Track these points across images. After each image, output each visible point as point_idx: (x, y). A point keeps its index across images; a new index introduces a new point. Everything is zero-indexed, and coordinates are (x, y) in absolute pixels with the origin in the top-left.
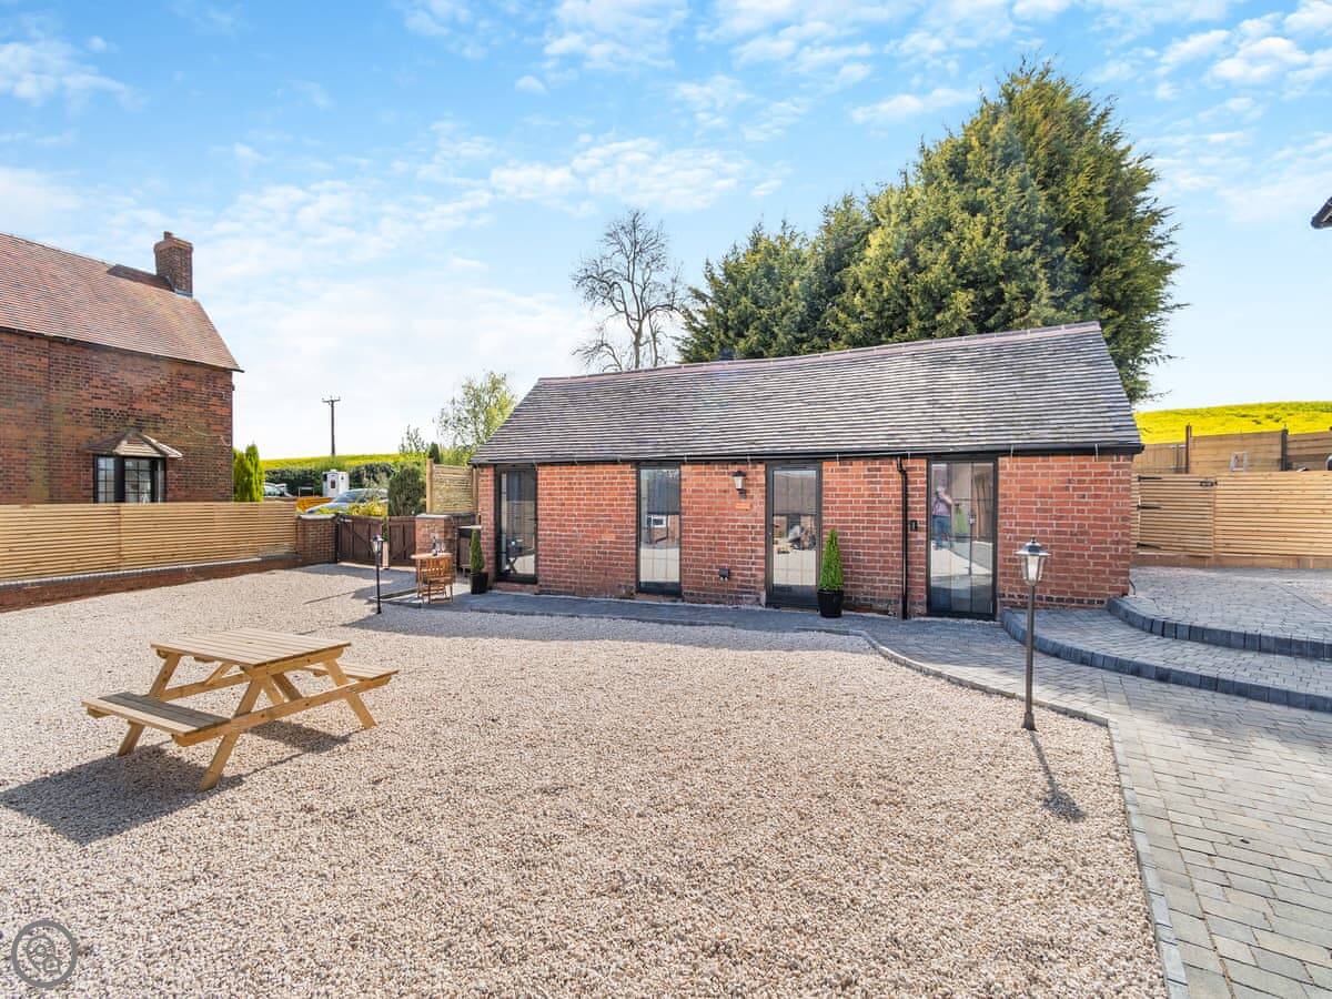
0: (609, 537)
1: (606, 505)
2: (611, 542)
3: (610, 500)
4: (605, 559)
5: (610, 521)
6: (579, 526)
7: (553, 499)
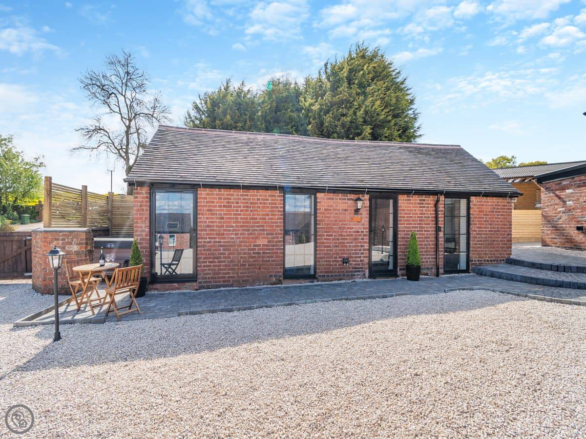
0: (262, 242)
1: (260, 219)
2: (264, 245)
5: (263, 230)
6: (236, 234)
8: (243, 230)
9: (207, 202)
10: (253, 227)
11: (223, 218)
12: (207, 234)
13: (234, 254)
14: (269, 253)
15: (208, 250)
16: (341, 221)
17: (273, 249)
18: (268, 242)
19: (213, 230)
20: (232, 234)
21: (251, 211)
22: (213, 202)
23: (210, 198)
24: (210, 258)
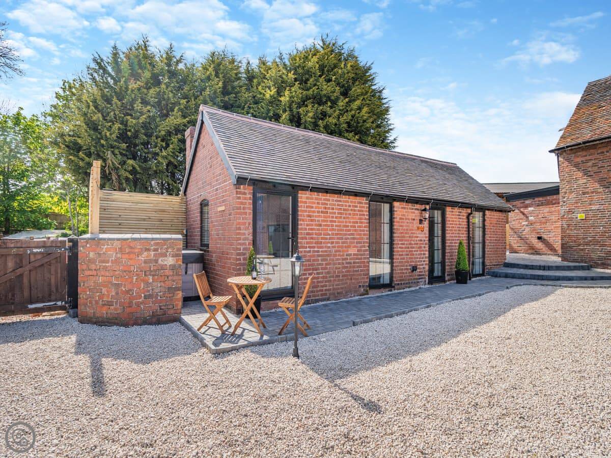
0: (353, 251)
1: (351, 226)
2: (354, 254)
3: (354, 222)
4: (350, 267)
5: (354, 239)
6: (332, 243)
7: (312, 221)
8: (338, 238)
10: (346, 234)
11: (320, 225)
12: (308, 243)
13: (329, 264)
14: (358, 263)
15: (309, 260)
16: (411, 230)
17: (361, 259)
18: (358, 251)
20: (328, 242)
21: (344, 218)
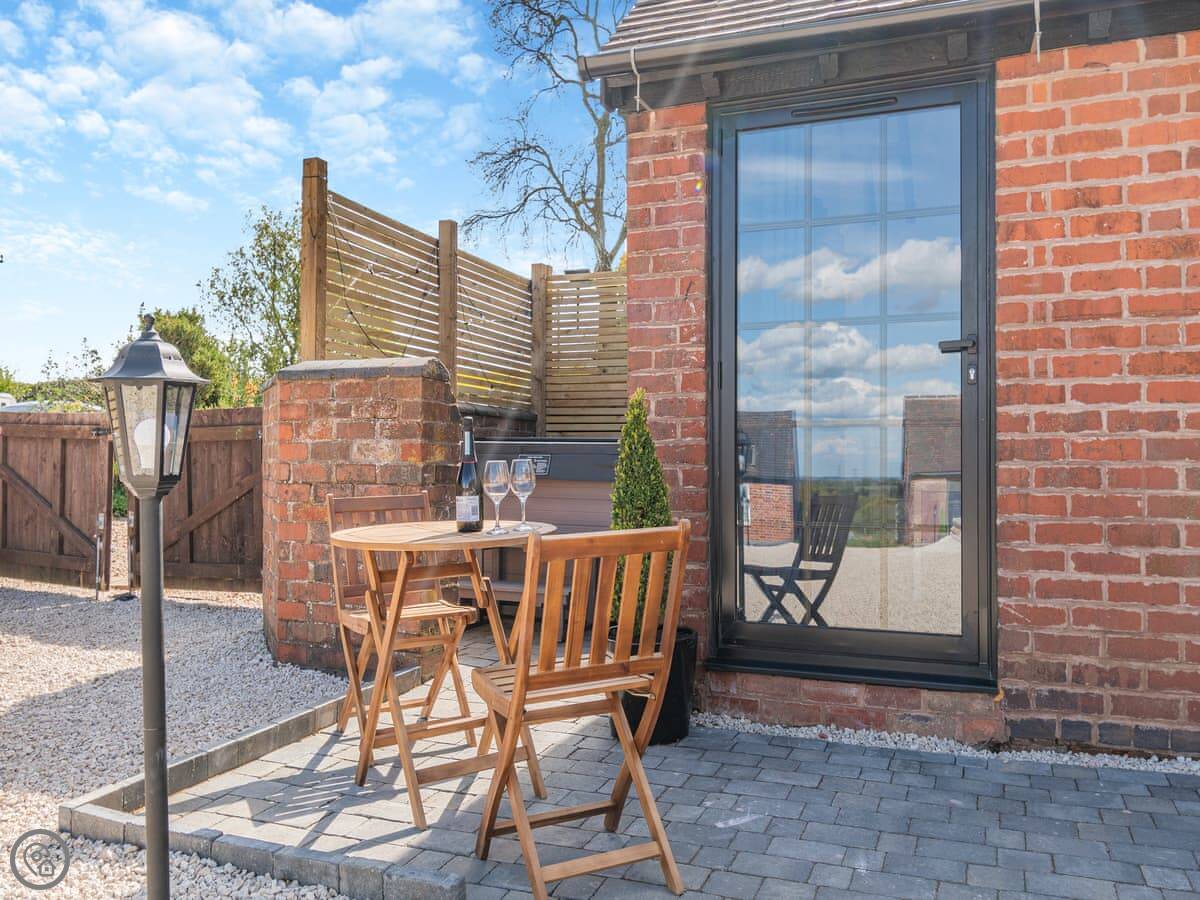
9: (1062, 145)
11: (1186, 247)
12: (1066, 368)
15: (1075, 477)
19: (1108, 337)
22: (1112, 139)
23: (1081, 115)
24: (1090, 534)
